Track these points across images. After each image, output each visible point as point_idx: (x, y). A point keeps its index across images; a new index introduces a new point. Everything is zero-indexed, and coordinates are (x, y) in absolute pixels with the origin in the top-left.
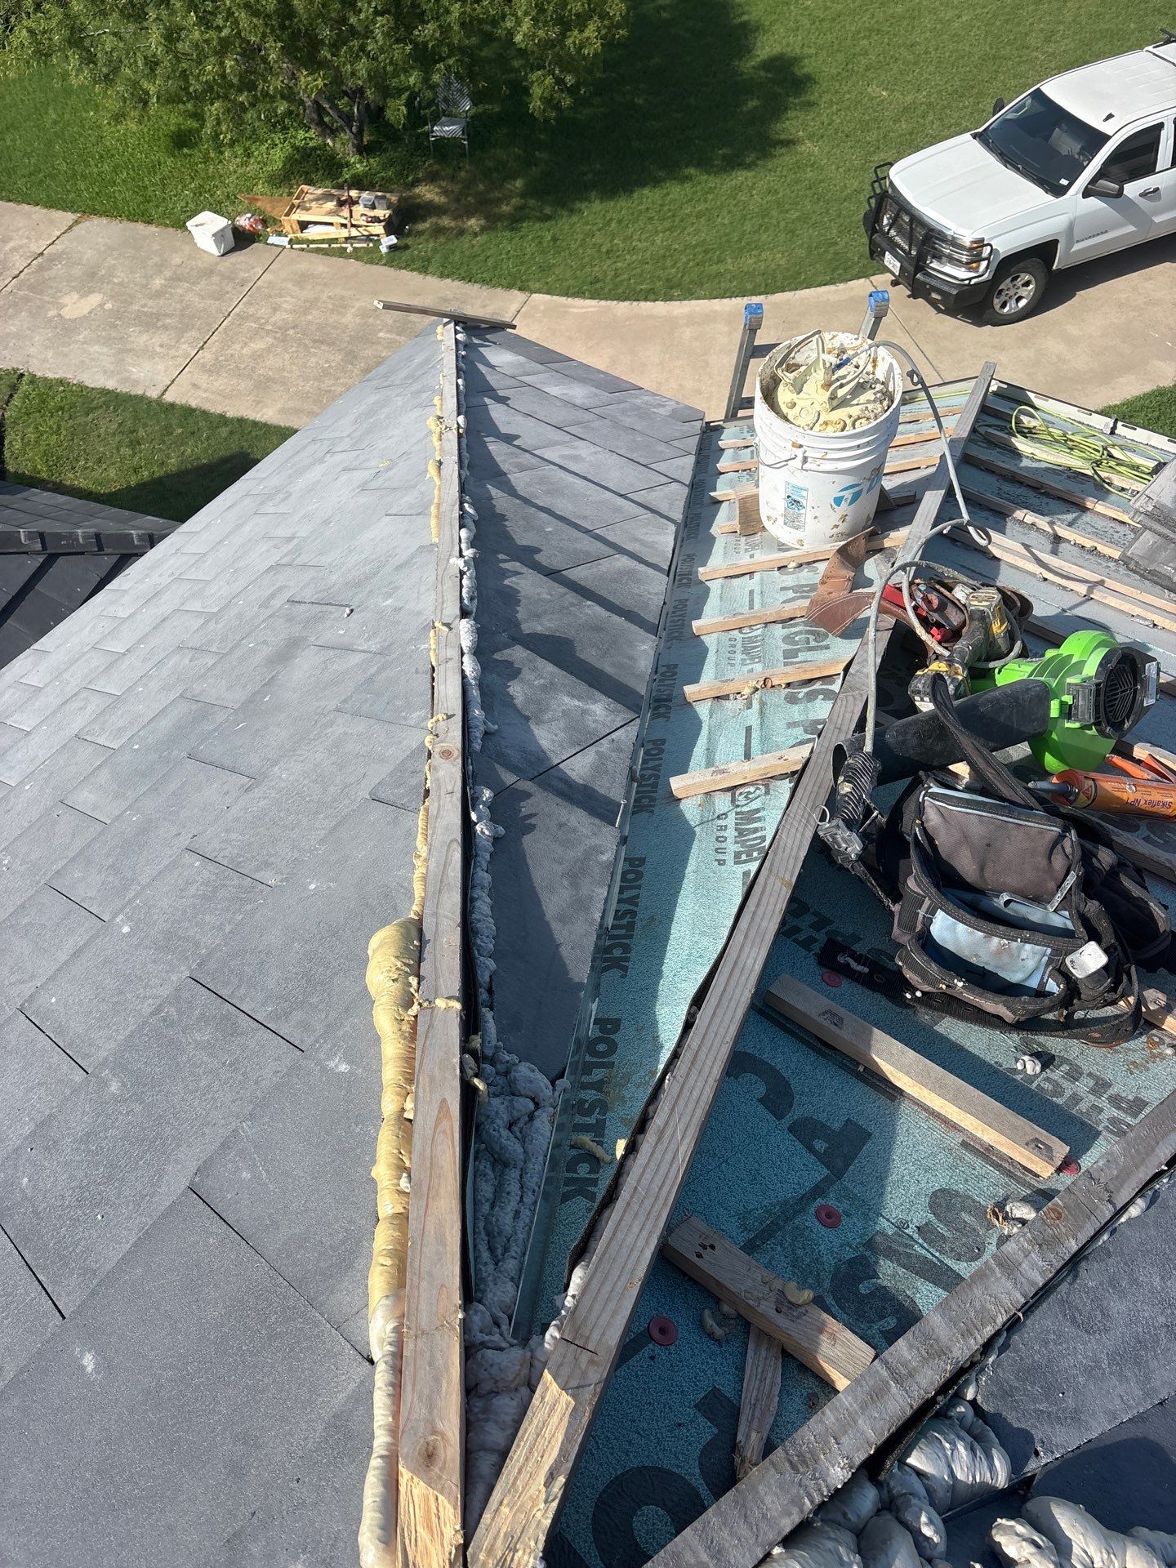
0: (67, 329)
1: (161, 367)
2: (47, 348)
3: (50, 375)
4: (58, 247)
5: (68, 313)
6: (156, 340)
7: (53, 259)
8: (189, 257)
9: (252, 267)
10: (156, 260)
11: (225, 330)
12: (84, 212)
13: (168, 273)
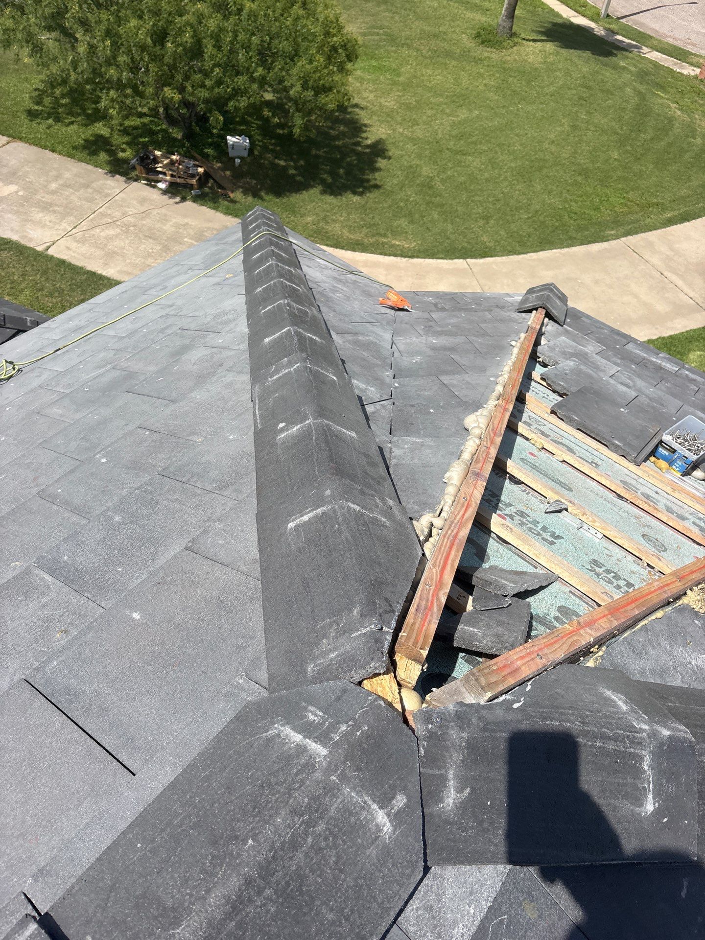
1: (48, 233)
6: (48, 218)
8: (76, 175)
9: (114, 188)
10: (54, 173)
11: (91, 220)
12: (14, 138)
13: (61, 182)
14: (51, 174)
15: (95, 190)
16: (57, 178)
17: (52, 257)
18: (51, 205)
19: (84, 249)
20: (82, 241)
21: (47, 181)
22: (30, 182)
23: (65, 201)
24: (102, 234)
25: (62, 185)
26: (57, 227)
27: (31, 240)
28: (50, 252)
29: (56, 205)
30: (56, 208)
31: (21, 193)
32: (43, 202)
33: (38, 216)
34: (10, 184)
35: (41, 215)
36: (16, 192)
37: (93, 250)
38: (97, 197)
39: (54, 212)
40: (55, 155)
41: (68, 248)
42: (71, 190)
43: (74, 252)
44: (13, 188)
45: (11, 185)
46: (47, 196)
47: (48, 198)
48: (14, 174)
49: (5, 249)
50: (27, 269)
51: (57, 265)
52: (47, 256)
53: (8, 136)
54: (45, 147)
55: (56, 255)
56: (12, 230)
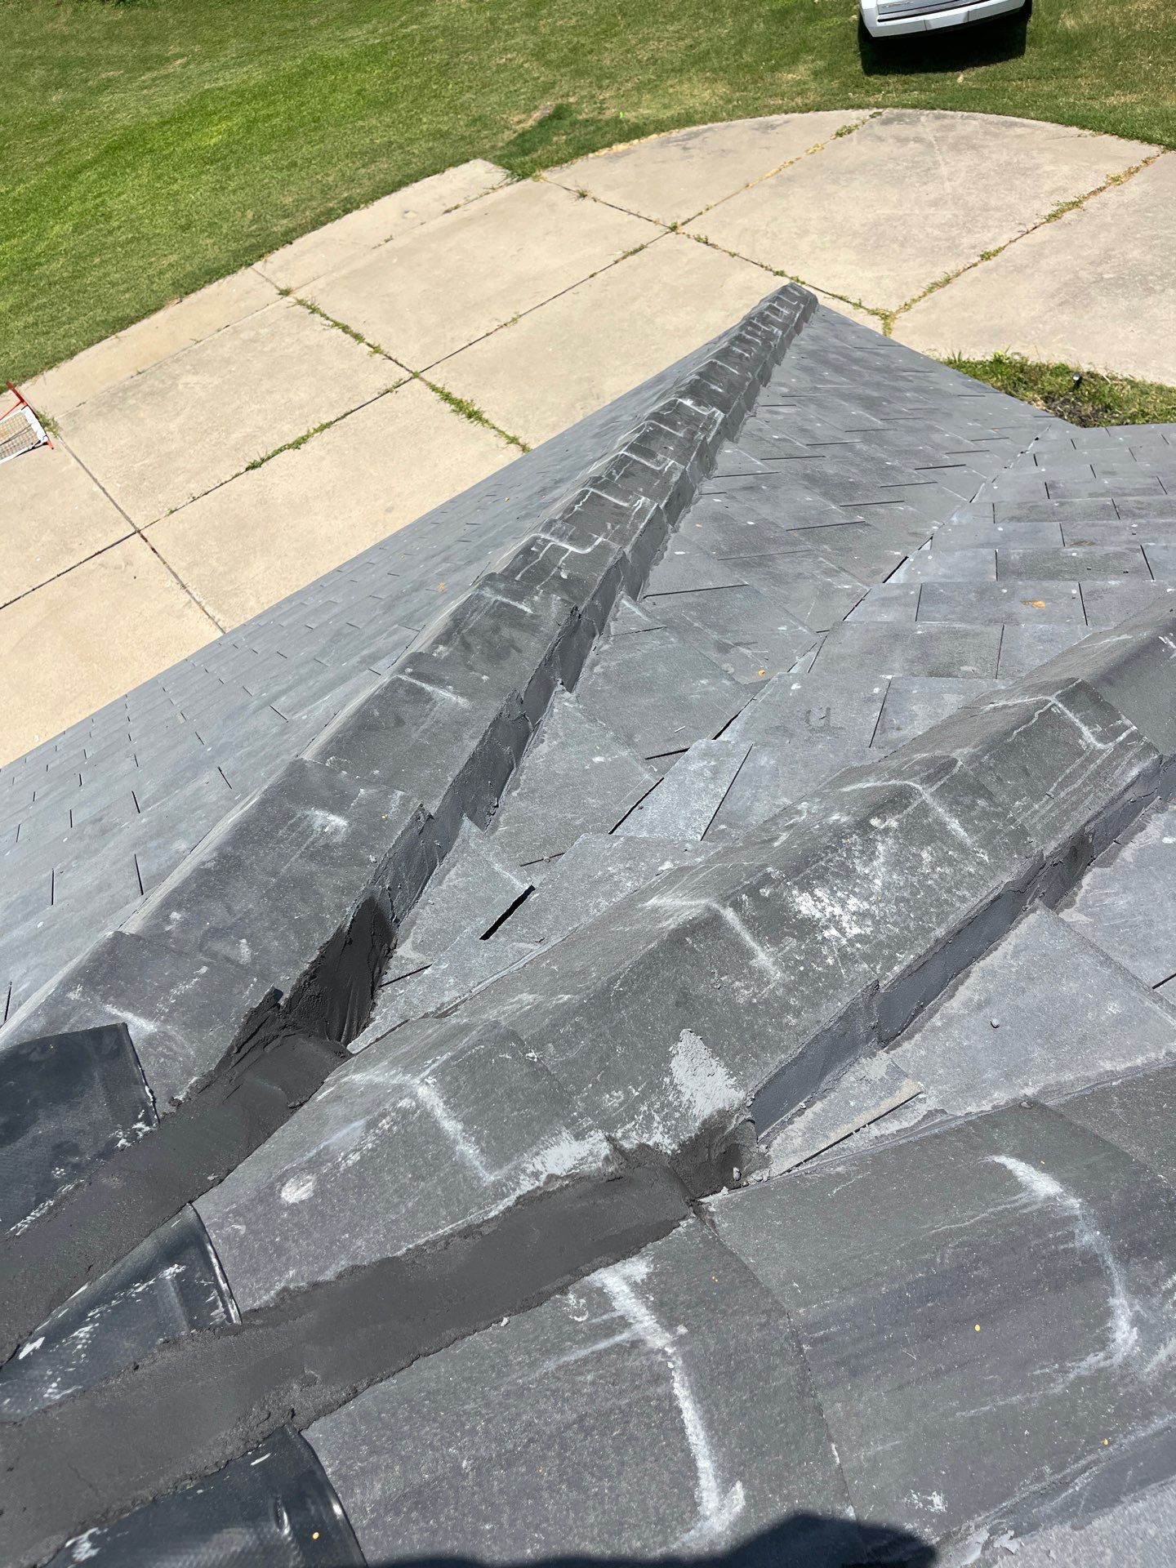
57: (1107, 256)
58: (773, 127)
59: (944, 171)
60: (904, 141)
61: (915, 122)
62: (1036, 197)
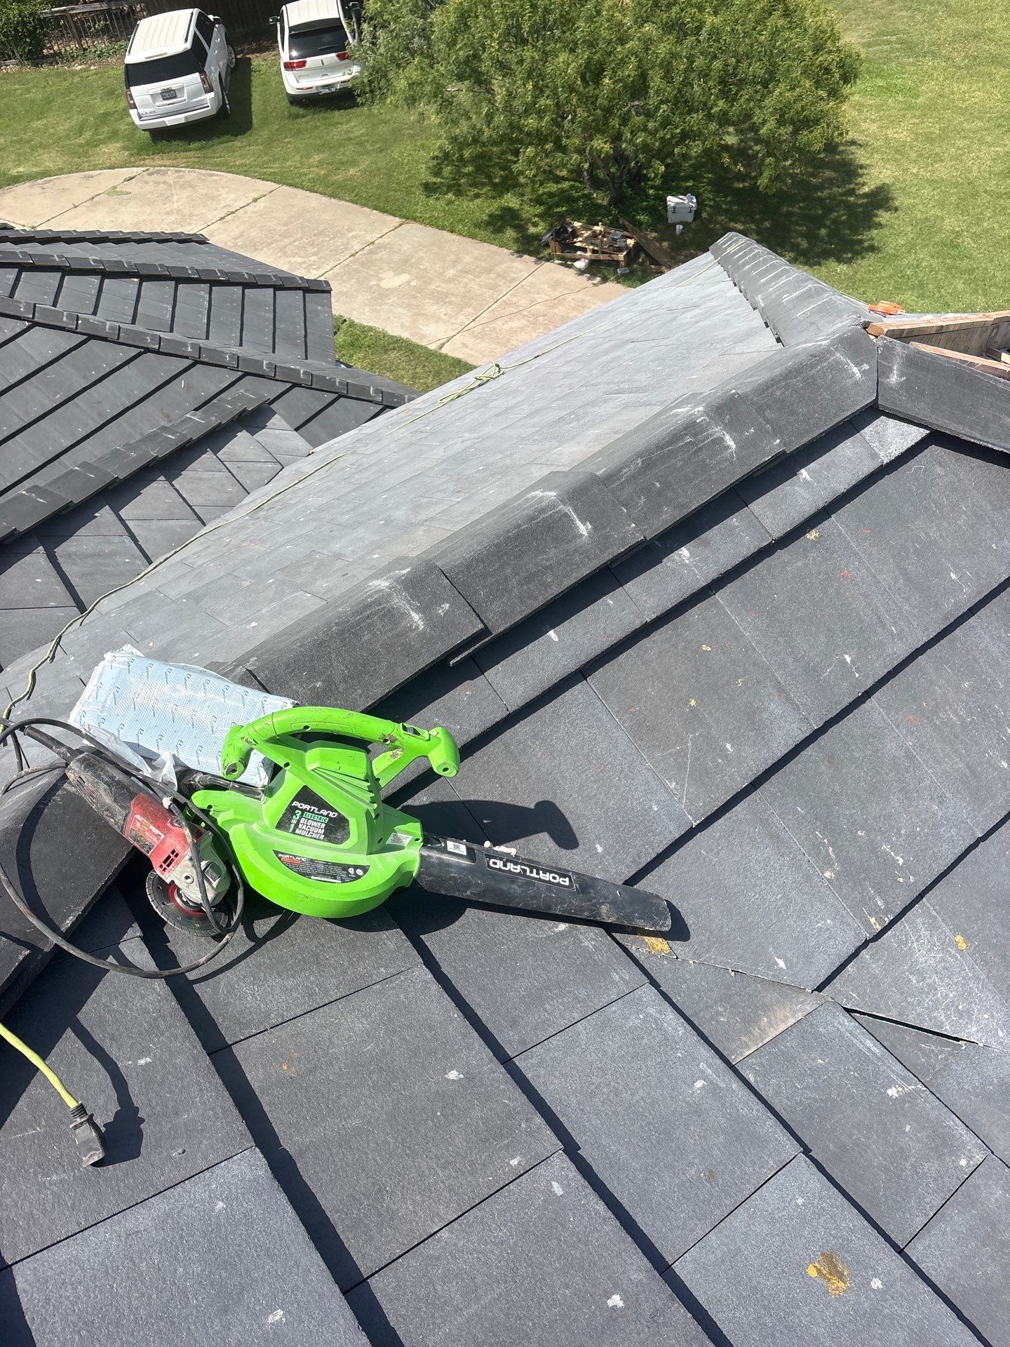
0: (383, 294)
1: (443, 328)
2: (365, 305)
3: (365, 323)
4: (385, 239)
5: (384, 284)
6: (443, 311)
7: (379, 247)
8: (477, 259)
9: (521, 271)
10: (452, 257)
11: (493, 311)
12: (408, 219)
13: (459, 267)
14: (448, 259)
15: (499, 275)
16: (454, 263)
17: (446, 356)
18: (447, 295)
19: (483, 346)
20: (481, 337)
21: (443, 267)
22: (425, 270)
23: (463, 290)
24: (504, 327)
25: (461, 271)
26: (453, 320)
27: (423, 337)
28: (444, 351)
29: (453, 295)
30: (453, 299)
31: (413, 283)
32: (438, 292)
33: (432, 308)
34: (402, 273)
35: (435, 307)
36: (408, 283)
37: (493, 346)
38: (500, 283)
39: (451, 303)
40: (454, 237)
41: (464, 344)
42: (471, 277)
43: (471, 350)
44: (405, 278)
45: (403, 275)
46: (443, 285)
47: (444, 287)
48: (407, 261)
49: (394, 349)
50: (418, 370)
51: (452, 365)
52: (440, 355)
53: (401, 217)
54: (443, 228)
55: (450, 354)
56: (403, 326)
57: (241, 235)
58: (92, 177)
59: (175, 198)
60: (157, 183)
61: (165, 173)
62: (216, 209)
